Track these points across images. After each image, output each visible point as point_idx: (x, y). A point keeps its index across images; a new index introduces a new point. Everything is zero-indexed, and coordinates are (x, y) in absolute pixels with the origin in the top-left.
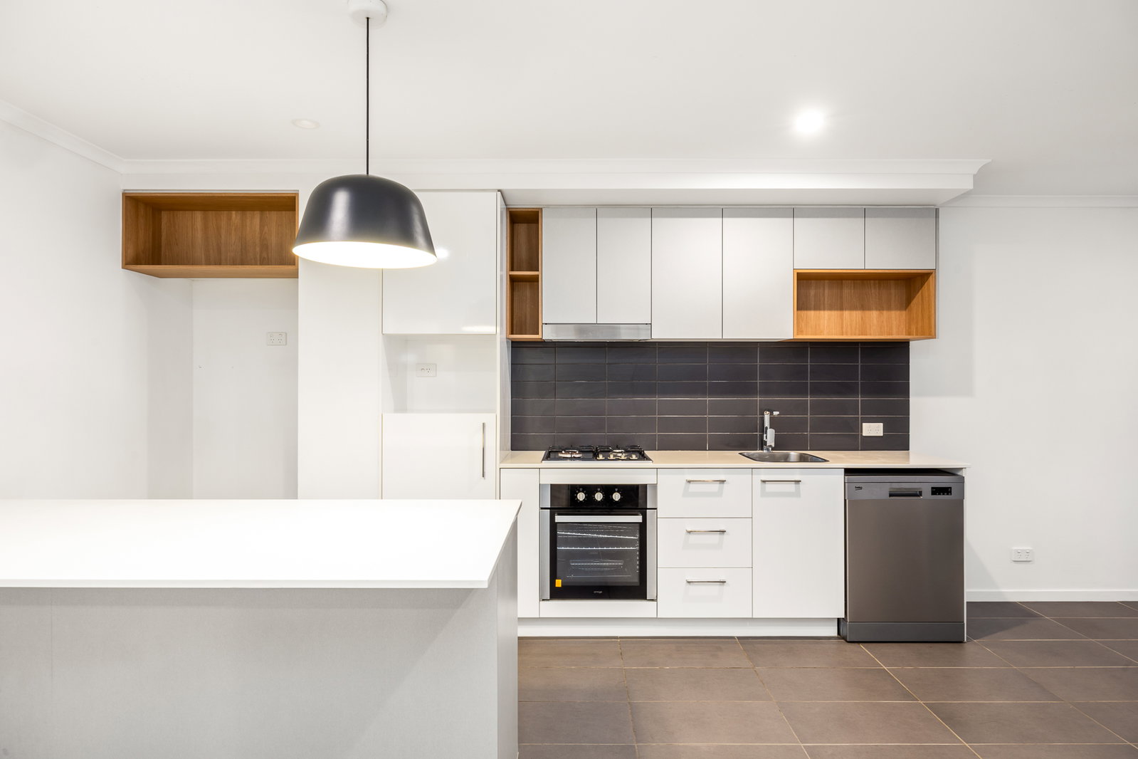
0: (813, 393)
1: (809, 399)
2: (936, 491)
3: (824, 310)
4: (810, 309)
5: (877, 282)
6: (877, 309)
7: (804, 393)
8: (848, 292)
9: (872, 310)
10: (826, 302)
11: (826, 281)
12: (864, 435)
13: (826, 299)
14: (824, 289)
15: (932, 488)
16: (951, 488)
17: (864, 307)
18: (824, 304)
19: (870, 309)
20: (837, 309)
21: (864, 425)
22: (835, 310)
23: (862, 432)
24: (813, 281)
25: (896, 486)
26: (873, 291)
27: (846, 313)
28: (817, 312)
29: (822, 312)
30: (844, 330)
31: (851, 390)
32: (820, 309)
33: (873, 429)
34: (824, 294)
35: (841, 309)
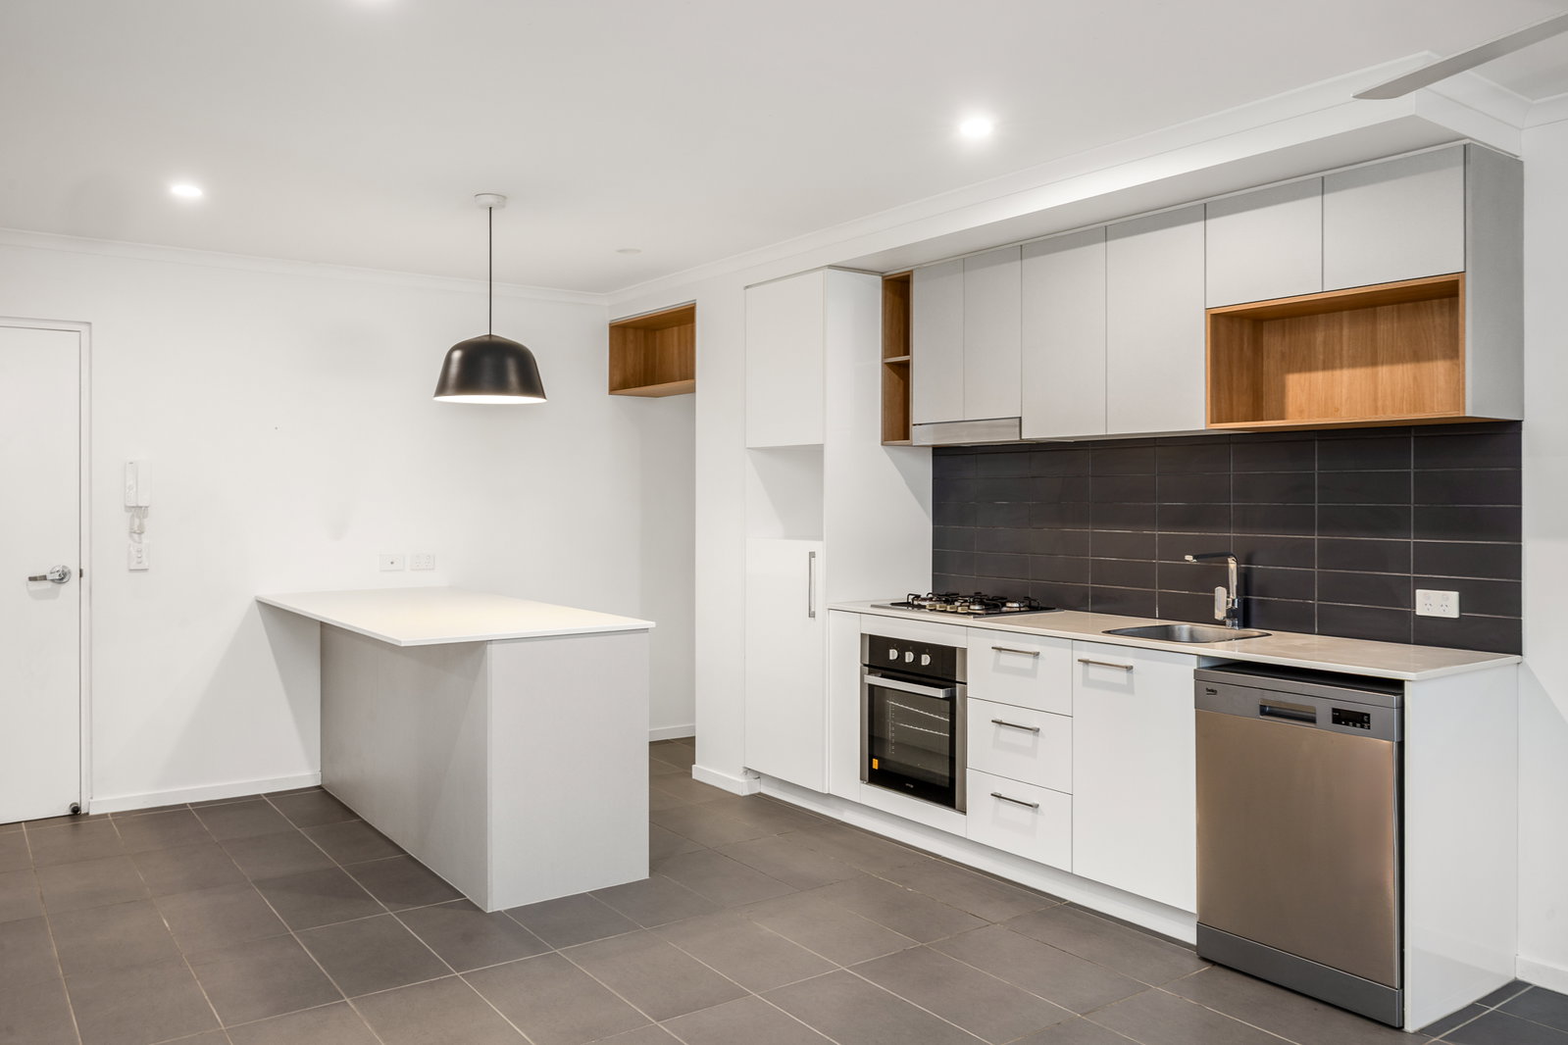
0: (1323, 529)
1: (1316, 537)
2: (1341, 717)
3: (1341, 367)
4: (1316, 369)
5: (1446, 300)
6: (1445, 357)
7: (1308, 528)
8: (1388, 328)
9: (1436, 358)
10: (1345, 352)
11: (1345, 313)
12: (1418, 613)
13: (1345, 348)
14: (1341, 329)
15: (1334, 710)
16: (1368, 715)
17: (1417, 357)
18: (1341, 355)
19: (1431, 358)
20: (1365, 365)
21: (1419, 592)
22: (1361, 366)
23: (1415, 608)
24: (1320, 316)
25: (1271, 697)
26: (1438, 320)
27: (1383, 371)
28: (1328, 374)
29: (1337, 373)
30: (1380, 404)
31: (1394, 522)
32: (1333, 368)
33: (1437, 603)
34: (1341, 335)
35: (1374, 362)
